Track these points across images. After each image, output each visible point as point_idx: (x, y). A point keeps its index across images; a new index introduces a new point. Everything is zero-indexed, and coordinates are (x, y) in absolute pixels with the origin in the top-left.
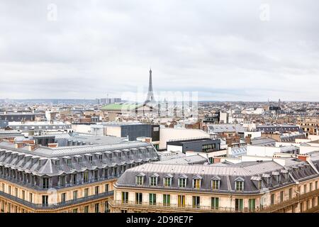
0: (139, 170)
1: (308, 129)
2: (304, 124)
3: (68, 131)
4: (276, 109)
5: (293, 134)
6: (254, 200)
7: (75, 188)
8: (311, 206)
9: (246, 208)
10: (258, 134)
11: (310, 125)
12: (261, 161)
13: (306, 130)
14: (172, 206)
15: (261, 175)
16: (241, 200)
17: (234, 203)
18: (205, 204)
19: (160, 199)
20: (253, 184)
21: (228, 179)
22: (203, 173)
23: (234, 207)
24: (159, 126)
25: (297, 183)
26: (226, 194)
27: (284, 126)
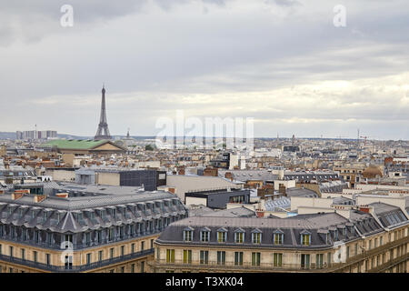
0: (185, 224)
1: (348, 178)
2: (343, 171)
3: (43, 179)
4: (293, 149)
5: (335, 183)
6: (322, 255)
7: (101, 248)
8: (376, 265)
9: (313, 264)
10: (291, 184)
11: (351, 171)
12: (323, 213)
13: (345, 178)
14: (227, 264)
15: (327, 228)
16: (308, 255)
17: (300, 259)
18: (267, 260)
19: (213, 257)
20: (321, 238)
21: (292, 233)
22: (262, 226)
23: (300, 263)
24: (165, 172)
25: (364, 237)
26: (291, 249)
27: (320, 173)
